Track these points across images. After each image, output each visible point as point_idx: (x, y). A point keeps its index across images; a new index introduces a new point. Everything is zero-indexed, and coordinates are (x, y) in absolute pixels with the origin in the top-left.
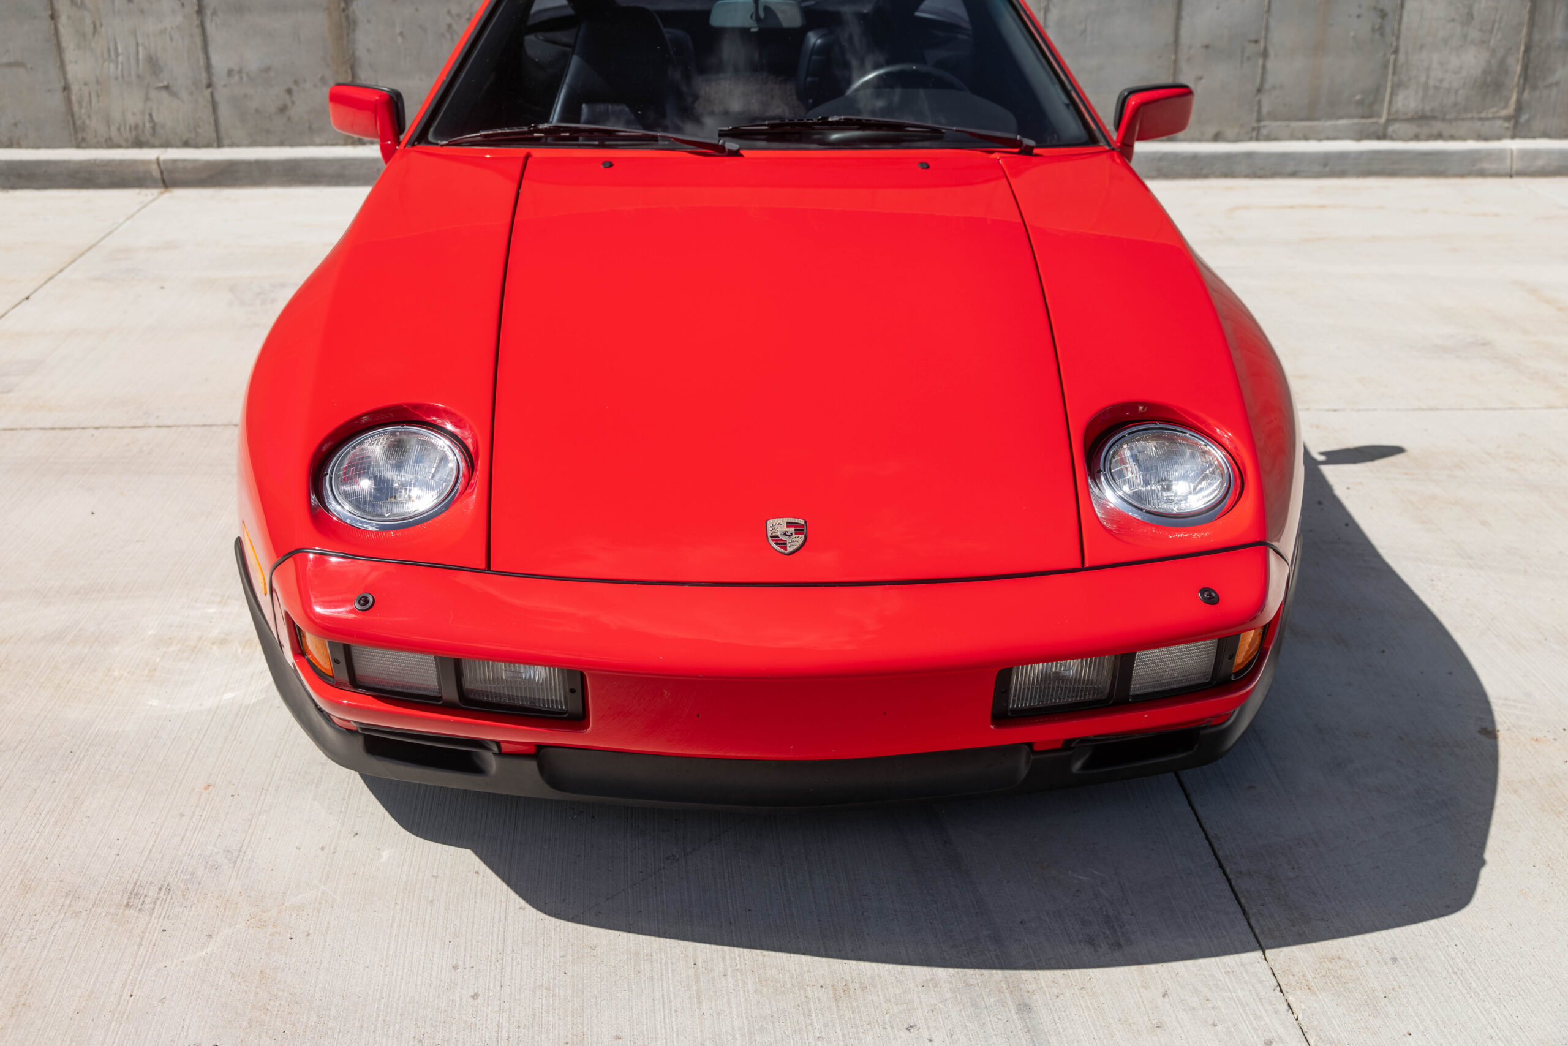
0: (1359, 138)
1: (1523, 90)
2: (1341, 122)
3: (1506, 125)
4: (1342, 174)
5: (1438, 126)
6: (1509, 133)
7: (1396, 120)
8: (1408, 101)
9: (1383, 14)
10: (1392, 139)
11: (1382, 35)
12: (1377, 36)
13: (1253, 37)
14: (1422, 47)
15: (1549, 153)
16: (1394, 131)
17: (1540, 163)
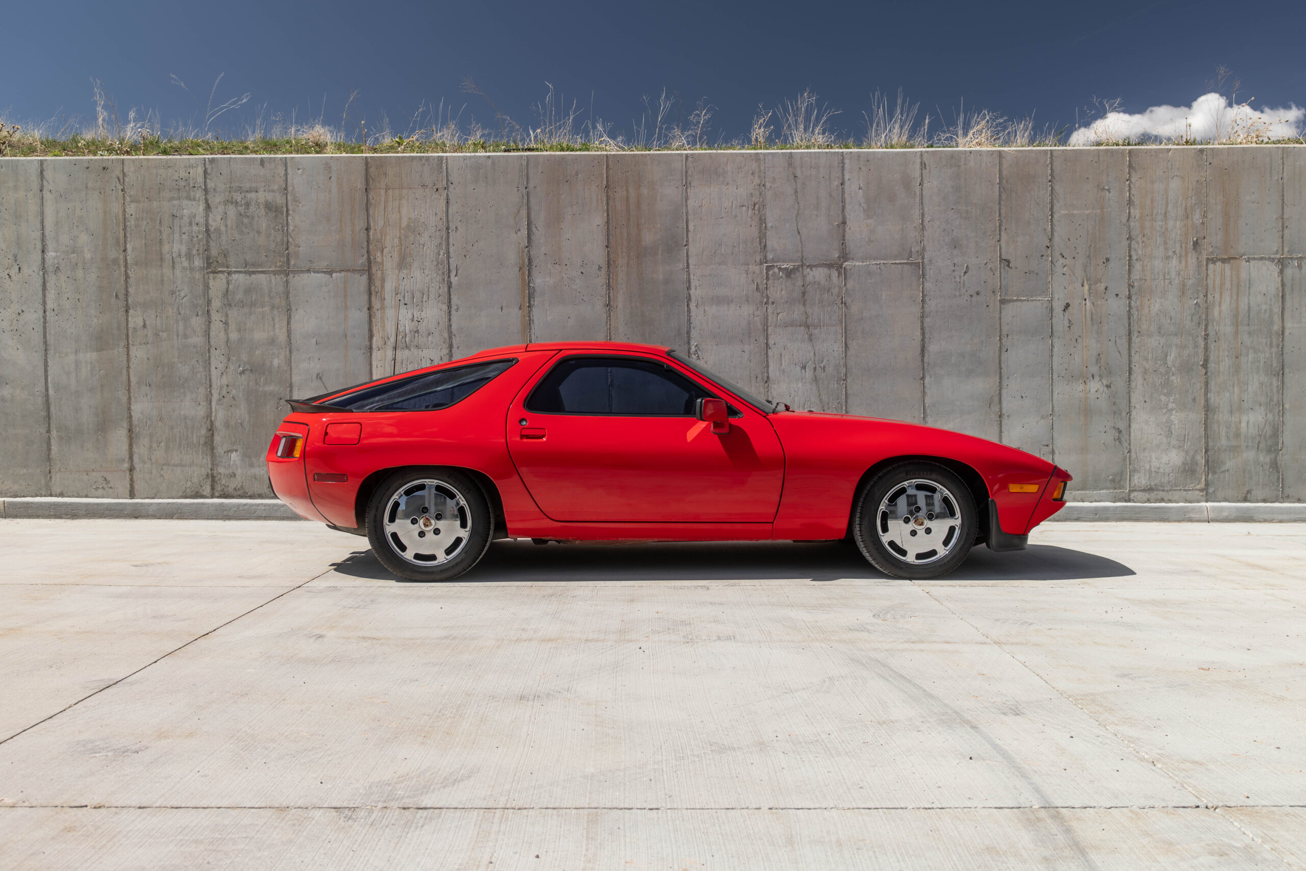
0: (1114, 502)
1: (1208, 473)
2: (1102, 491)
3: (1202, 494)
4: (1107, 519)
5: (1161, 494)
6: (1204, 498)
7: (1135, 490)
8: (1140, 480)
9: (1120, 432)
10: (1134, 502)
11: (1120, 442)
12: (1117, 443)
13: (1045, 444)
14: (1144, 449)
15: (1229, 508)
16: (1134, 497)
17: (1225, 514)
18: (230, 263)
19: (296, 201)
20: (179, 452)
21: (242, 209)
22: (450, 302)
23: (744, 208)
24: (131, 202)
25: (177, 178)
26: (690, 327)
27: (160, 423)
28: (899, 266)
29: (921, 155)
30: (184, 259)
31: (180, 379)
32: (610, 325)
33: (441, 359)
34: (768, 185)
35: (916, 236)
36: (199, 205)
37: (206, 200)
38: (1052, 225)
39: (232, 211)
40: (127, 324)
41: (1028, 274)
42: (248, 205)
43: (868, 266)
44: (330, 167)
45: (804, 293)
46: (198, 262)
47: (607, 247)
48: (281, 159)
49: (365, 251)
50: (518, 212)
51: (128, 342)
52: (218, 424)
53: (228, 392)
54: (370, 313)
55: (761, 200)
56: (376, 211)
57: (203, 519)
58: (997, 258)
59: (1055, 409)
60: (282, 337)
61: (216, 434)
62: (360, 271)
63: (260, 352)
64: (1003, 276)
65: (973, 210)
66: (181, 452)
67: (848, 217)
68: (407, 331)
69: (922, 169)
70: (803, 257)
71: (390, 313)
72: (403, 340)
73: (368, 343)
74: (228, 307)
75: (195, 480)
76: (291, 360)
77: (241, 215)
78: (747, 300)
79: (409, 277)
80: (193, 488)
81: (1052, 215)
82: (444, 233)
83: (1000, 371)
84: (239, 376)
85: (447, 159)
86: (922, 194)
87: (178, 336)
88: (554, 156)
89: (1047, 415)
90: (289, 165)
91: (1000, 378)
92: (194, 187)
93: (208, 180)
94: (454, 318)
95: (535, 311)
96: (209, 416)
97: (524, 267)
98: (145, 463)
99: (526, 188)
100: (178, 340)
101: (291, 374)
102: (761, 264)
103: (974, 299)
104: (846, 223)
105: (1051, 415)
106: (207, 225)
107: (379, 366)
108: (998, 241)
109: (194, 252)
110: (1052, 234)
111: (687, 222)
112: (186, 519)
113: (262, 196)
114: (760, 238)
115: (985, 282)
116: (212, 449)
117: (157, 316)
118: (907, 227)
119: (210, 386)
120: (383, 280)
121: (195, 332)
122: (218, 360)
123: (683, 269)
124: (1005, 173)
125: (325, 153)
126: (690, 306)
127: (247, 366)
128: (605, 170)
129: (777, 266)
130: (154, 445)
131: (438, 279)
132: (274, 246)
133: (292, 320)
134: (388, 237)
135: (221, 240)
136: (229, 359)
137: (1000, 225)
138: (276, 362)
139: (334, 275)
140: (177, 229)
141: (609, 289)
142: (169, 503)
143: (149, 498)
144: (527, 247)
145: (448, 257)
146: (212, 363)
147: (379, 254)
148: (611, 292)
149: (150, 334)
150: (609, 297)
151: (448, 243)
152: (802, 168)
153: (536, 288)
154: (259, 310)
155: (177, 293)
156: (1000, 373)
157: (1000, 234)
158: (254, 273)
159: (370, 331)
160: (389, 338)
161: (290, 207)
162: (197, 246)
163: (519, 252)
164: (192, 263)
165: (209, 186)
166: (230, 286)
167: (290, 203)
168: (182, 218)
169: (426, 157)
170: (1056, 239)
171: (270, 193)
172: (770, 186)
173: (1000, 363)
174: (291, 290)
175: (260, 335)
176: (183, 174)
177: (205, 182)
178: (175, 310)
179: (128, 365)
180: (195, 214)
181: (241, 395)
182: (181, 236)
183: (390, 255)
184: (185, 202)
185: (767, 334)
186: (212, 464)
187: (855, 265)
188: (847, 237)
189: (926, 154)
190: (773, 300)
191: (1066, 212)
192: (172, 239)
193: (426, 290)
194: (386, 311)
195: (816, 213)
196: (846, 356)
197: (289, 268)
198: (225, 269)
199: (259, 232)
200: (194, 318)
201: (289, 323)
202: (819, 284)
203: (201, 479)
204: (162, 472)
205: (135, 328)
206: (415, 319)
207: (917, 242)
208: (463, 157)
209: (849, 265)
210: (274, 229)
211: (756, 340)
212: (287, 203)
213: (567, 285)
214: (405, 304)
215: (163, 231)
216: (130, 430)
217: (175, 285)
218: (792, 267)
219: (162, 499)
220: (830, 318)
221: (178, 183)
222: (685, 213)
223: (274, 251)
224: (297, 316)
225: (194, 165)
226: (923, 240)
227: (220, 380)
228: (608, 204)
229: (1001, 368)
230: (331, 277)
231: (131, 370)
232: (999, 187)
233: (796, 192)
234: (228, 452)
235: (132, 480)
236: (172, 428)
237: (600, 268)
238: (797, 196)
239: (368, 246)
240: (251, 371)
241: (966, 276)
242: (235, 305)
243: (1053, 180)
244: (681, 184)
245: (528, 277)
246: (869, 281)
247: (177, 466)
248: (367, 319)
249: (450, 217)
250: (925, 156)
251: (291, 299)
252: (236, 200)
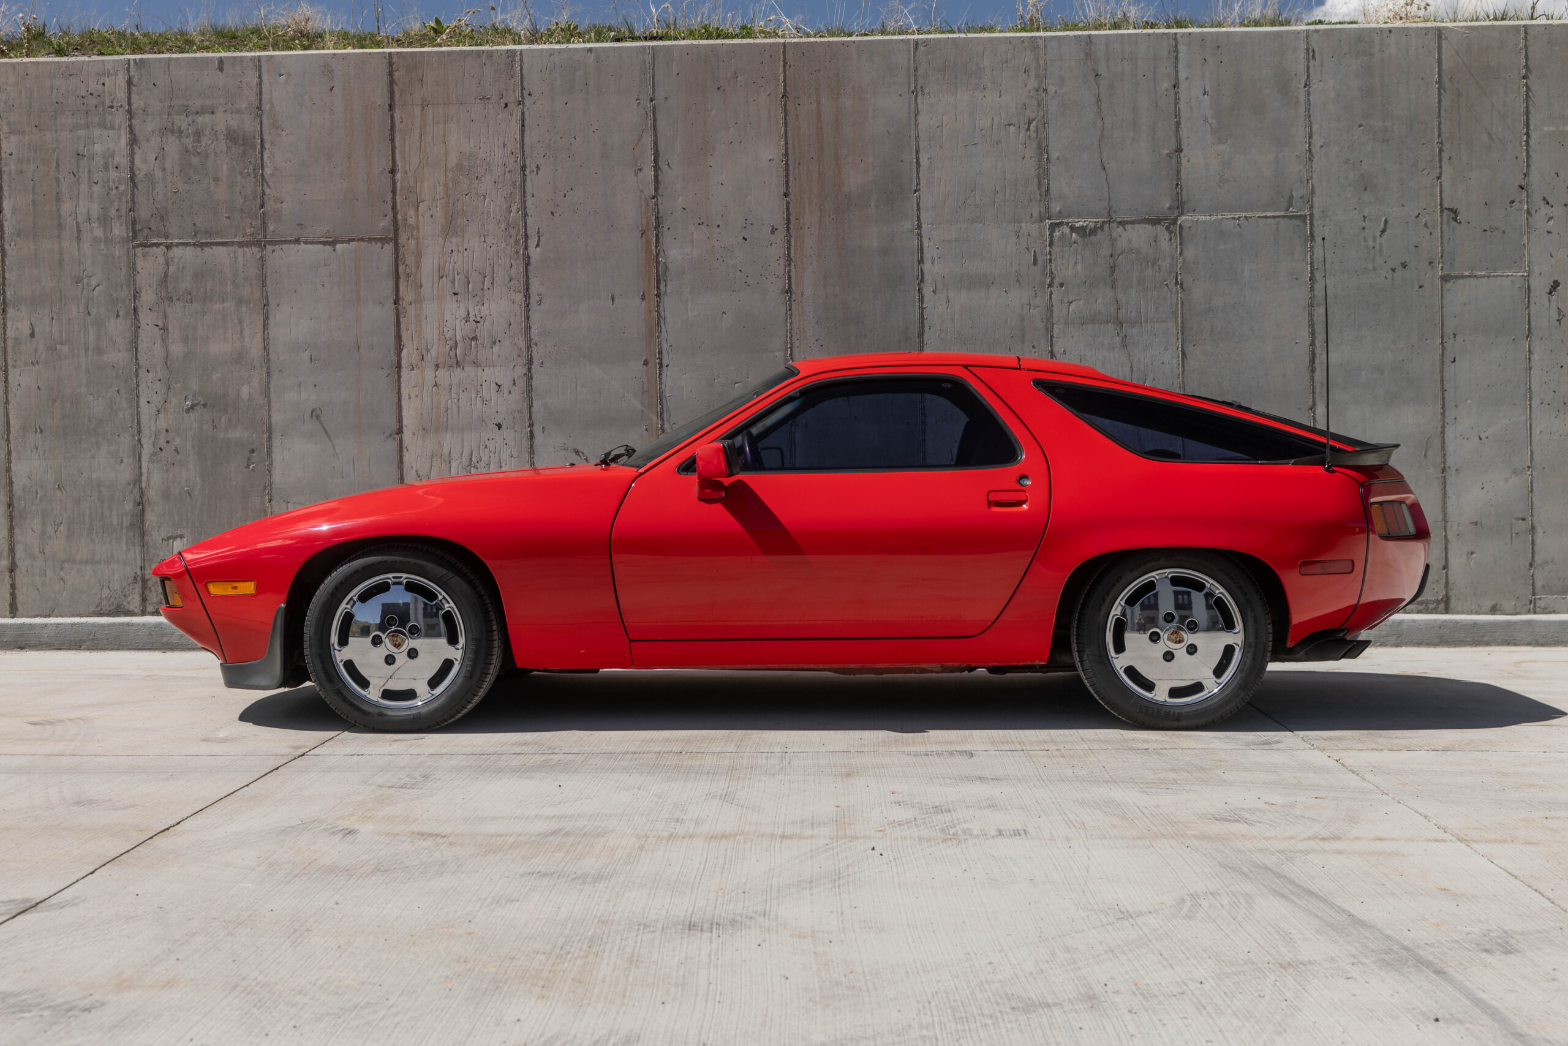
13: (1520, 516)
18: (170, 231)
19: (276, 128)
20: (89, 541)
21: (188, 141)
22: (527, 289)
23: (1012, 128)
24: (10, 133)
25: (83, 93)
26: (923, 326)
27: (58, 493)
28: (1272, 220)
29: (1307, 37)
30: (96, 224)
31: (90, 421)
32: (791, 323)
33: (514, 384)
34: (1052, 89)
35: (1300, 171)
36: (119, 137)
37: (130, 126)
38: (1527, 151)
39: (173, 146)
40: (5, 334)
41: (1488, 233)
42: (198, 134)
43: (1220, 221)
44: (331, 71)
45: (1113, 268)
46: (119, 230)
47: (786, 195)
48: (252, 59)
49: (389, 206)
50: (639, 140)
51: (6, 361)
52: (152, 494)
53: (168, 442)
54: (397, 309)
55: (1041, 114)
56: (407, 143)
57: (129, 649)
58: (1436, 207)
59: (1535, 457)
60: (255, 350)
61: (148, 510)
62: (383, 240)
63: (219, 375)
64: (1446, 237)
65: (1395, 127)
66: (92, 541)
67: (1185, 141)
68: (459, 338)
69: (1308, 61)
70: (1110, 208)
71: (430, 308)
72: (452, 353)
73: (394, 358)
74: (167, 303)
75: (116, 586)
76: (269, 388)
77: (187, 151)
78: (1018, 280)
79: (461, 249)
80: (112, 600)
81: (1528, 134)
82: (518, 177)
83: (1443, 394)
84: (186, 415)
85: (521, 54)
86: (1309, 100)
87: (86, 350)
88: (697, 46)
89: (1523, 469)
90: (264, 69)
91: (1443, 407)
92: (112, 107)
93: (133, 96)
94: (535, 317)
95: (668, 303)
96: (137, 481)
97: (649, 230)
98: (33, 558)
99: (652, 100)
100: (87, 357)
101: (269, 411)
102: (1041, 220)
103: (1399, 273)
104: (1181, 151)
105: (1529, 467)
106: (132, 169)
107: (413, 395)
108: (1439, 178)
109: (113, 213)
110: (1528, 166)
111: (917, 152)
112: (101, 649)
113: (221, 120)
114: (1039, 177)
115: (1417, 247)
116: (143, 534)
117: (53, 318)
118: (1284, 156)
119: (139, 432)
120: (419, 255)
121: (114, 343)
122: (150, 391)
123: (912, 231)
124: (1446, 65)
125: (323, 48)
126: (924, 292)
127: (199, 399)
128: (781, 68)
129: (1067, 224)
130: (50, 530)
131: (508, 252)
132: (242, 201)
133: (272, 322)
134: (426, 184)
135: (155, 192)
136: (169, 388)
137: (1441, 150)
138: (245, 391)
139: (339, 246)
140: (84, 176)
141: (789, 265)
142: (74, 624)
143: (41, 616)
144: (654, 198)
145: (525, 215)
146: (141, 393)
147: (412, 213)
148: (792, 268)
149: (41, 347)
150: (790, 277)
151: (525, 192)
152: (1108, 60)
153: (670, 266)
154: (218, 306)
155: (85, 281)
156: (1443, 399)
157: (1441, 167)
158: (207, 244)
159: (399, 337)
160: (428, 351)
161: (265, 137)
162: (116, 203)
163: (641, 206)
164: (108, 230)
165: (134, 106)
166: (171, 268)
167: (265, 130)
168: (92, 157)
169: (488, 51)
170: (1534, 175)
171: (234, 115)
172: (1056, 92)
173: (1442, 381)
174: (268, 273)
175: (219, 348)
176: (94, 87)
177: (129, 99)
178: (81, 309)
179: (7, 398)
180: (114, 151)
181: (189, 446)
182: (90, 187)
183: (430, 213)
184: (97, 132)
185: (1052, 337)
186: (143, 560)
187: (1197, 221)
188: (1183, 175)
189: (1316, 34)
190: (1061, 281)
191: (1551, 128)
192: (76, 192)
193: (489, 270)
194: (424, 306)
195: (1131, 135)
196: (1183, 371)
197: (265, 237)
198: (162, 240)
199: (216, 180)
200: (113, 321)
201: (265, 326)
202: (1138, 252)
203: (125, 584)
204: (62, 573)
205: (17, 339)
206: (472, 318)
207: (1301, 182)
208: (547, 50)
209: (1185, 220)
210: (240, 173)
211: (1034, 347)
212: (261, 130)
213: (721, 259)
214: (455, 294)
215: (62, 180)
216: (10, 505)
217: (82, 269)
218: (1092, 225)
219: (62, 617)
220: (1157, 309)
221: (85, 101)
222: (913, 137)
223: (242, 210)
224: (278, 316)
225: (112, 71)
226: (1312, 178)
227: (156, 421)
228: (786, 124)
229: (1443, 391)
230: (334, 250)
231: (11, 406)
232: (1439, 89)
233: (1099, 100)
234: (169, 538)
235: (13, 586)
236: (77, 501)
237: (773, 231)
238: (1100, 108)
239: (394, 198)
240: (205, 405)
241: (1384, 237)
242: (178, 300)
243: (1529, 75)
244: (907, 90)
245: (656, 247)
246: (1222, 247)
247: (87, 562)
248: (393, 318)
249: (527, 149)
250: (1314, 38)
251: (269, 288)
252: (180, 127)
